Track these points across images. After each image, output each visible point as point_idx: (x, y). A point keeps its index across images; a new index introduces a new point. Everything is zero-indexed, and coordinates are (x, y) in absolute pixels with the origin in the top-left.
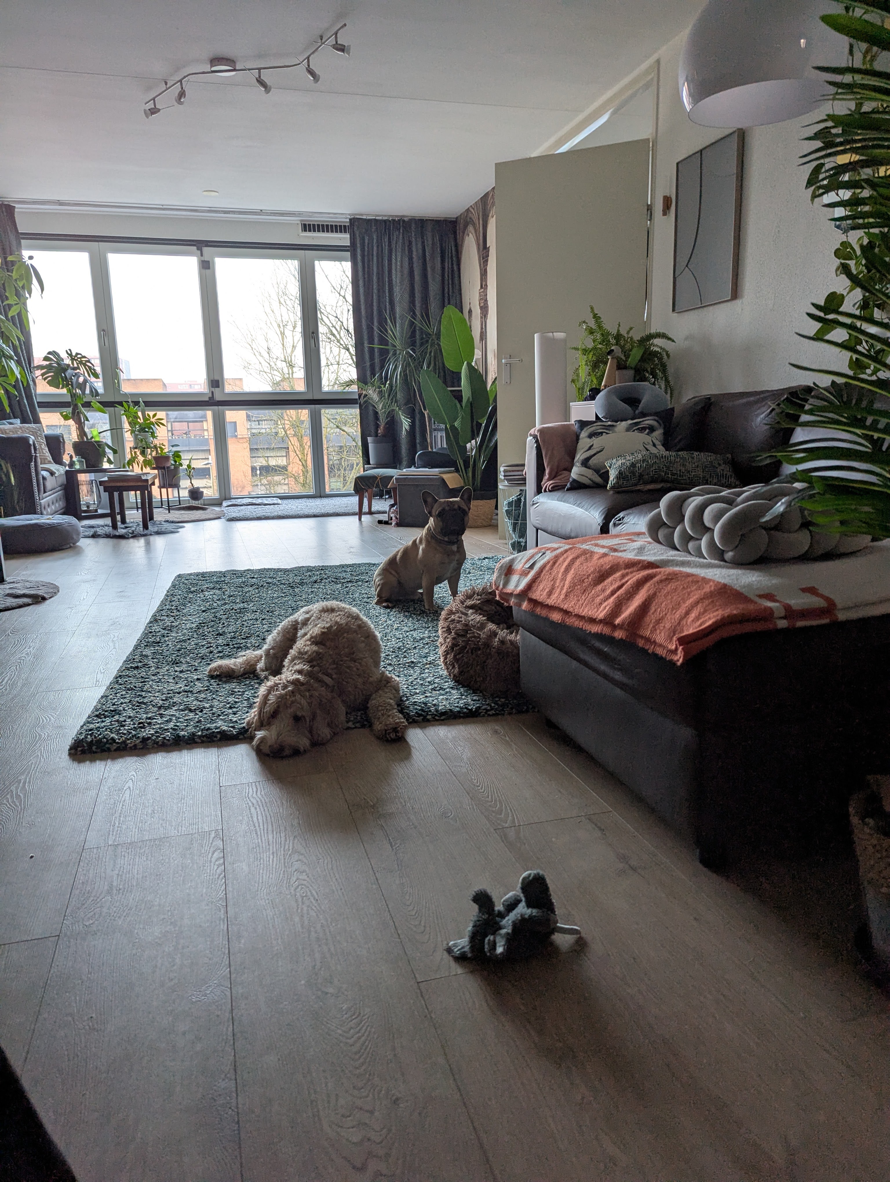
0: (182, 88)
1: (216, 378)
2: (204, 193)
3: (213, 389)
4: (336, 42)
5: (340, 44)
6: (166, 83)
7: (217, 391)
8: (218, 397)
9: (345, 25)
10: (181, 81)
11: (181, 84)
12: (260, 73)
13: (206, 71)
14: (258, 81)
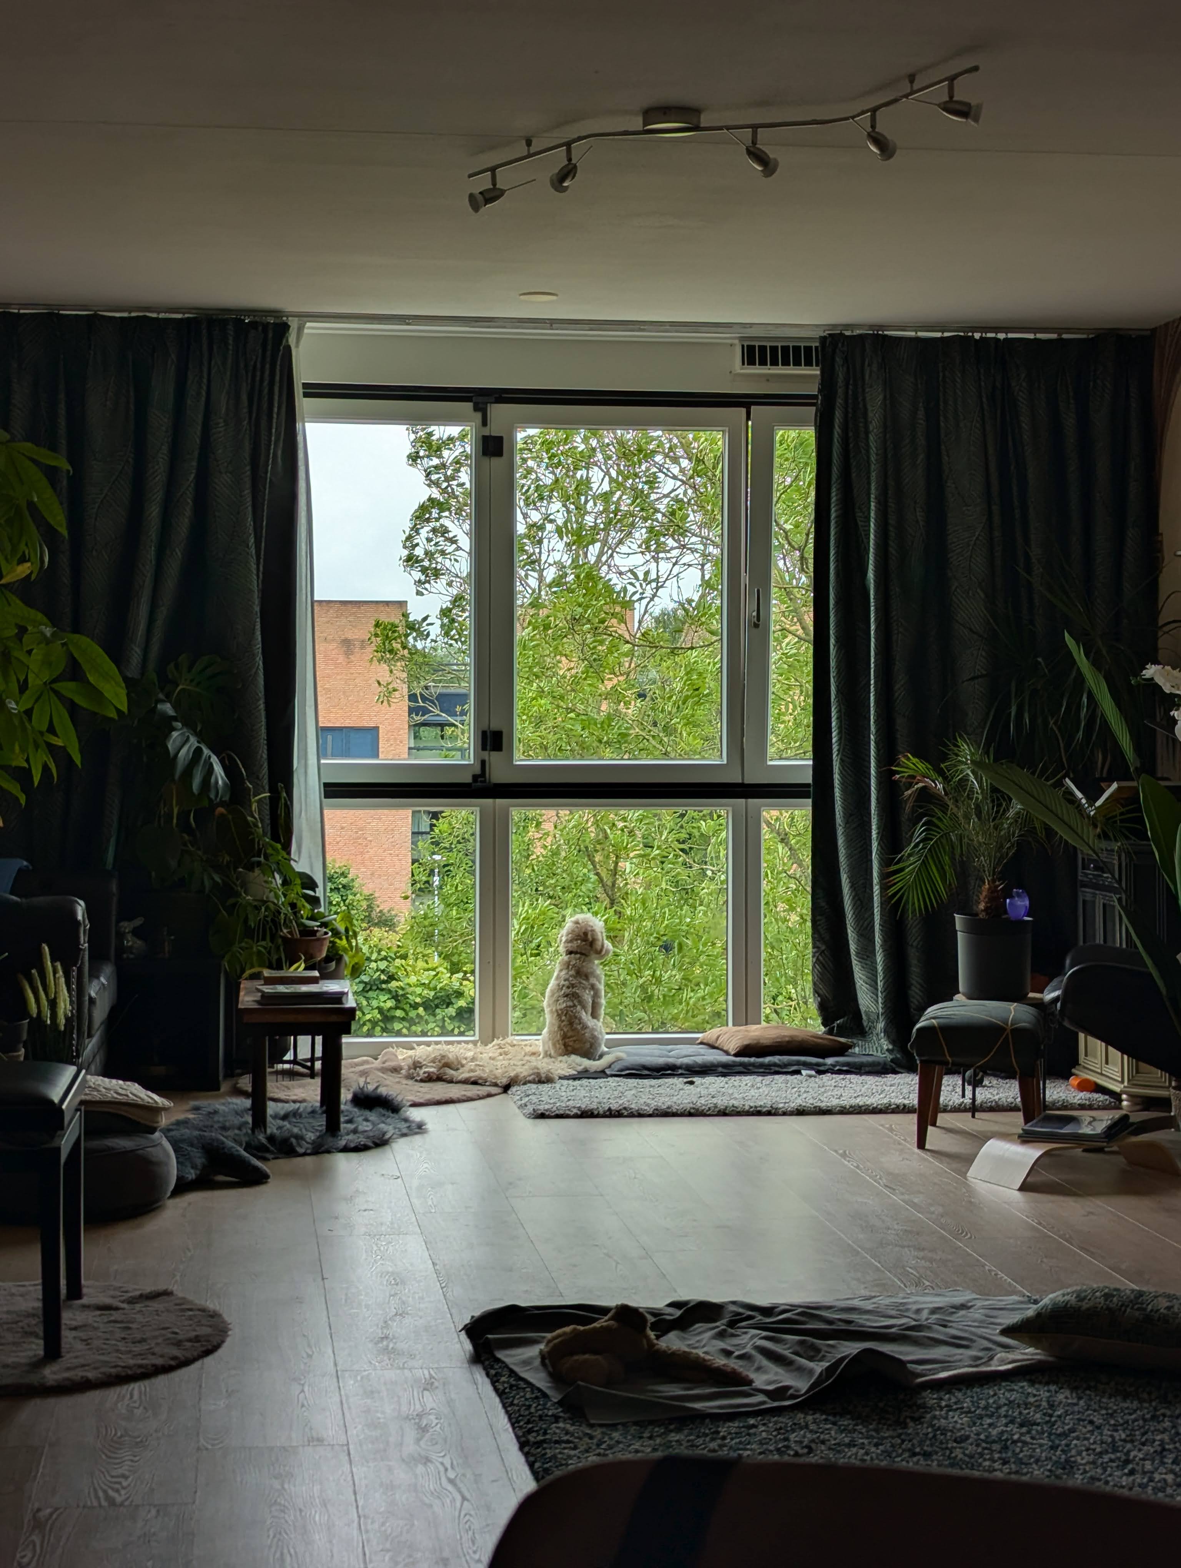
0: (570, 160)
1: (495, 726)
2: (522, 297)
3: (485, 755)
4: (951, 97)
5: (957, 102)
6: (529, 143)
7: (494, 758)
8: (498, 775)
9: (976, 69)
10: (568, 145)
11: (569, 151)
12: (755, 135)
13: (631, 129)
14: (750, 153)
